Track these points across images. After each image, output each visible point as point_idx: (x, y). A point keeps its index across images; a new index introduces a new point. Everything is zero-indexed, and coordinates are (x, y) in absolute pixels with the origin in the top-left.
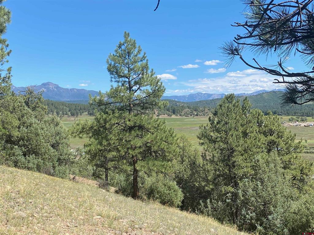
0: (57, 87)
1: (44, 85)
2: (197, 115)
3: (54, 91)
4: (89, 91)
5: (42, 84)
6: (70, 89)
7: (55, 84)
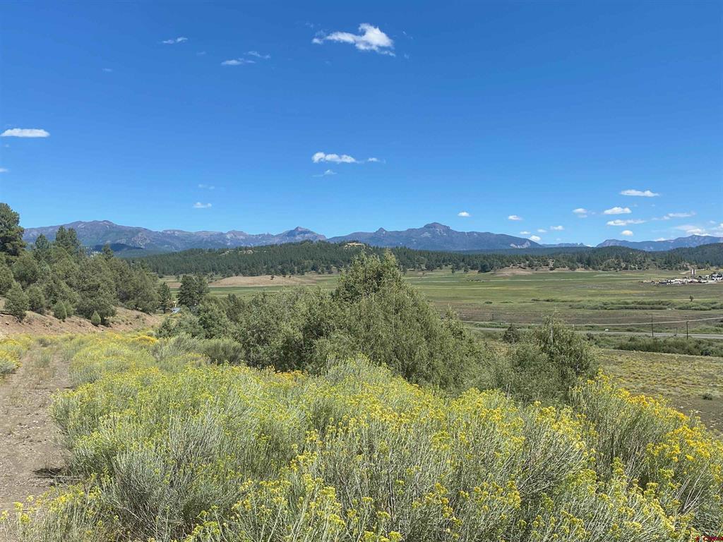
0: (447, 229)
1: (428, 227)
2: (626, 269)
3: (442, 236)
4: (497, 235)
5: (425, 226)
6: (468, 233)
7: (445, 226)
